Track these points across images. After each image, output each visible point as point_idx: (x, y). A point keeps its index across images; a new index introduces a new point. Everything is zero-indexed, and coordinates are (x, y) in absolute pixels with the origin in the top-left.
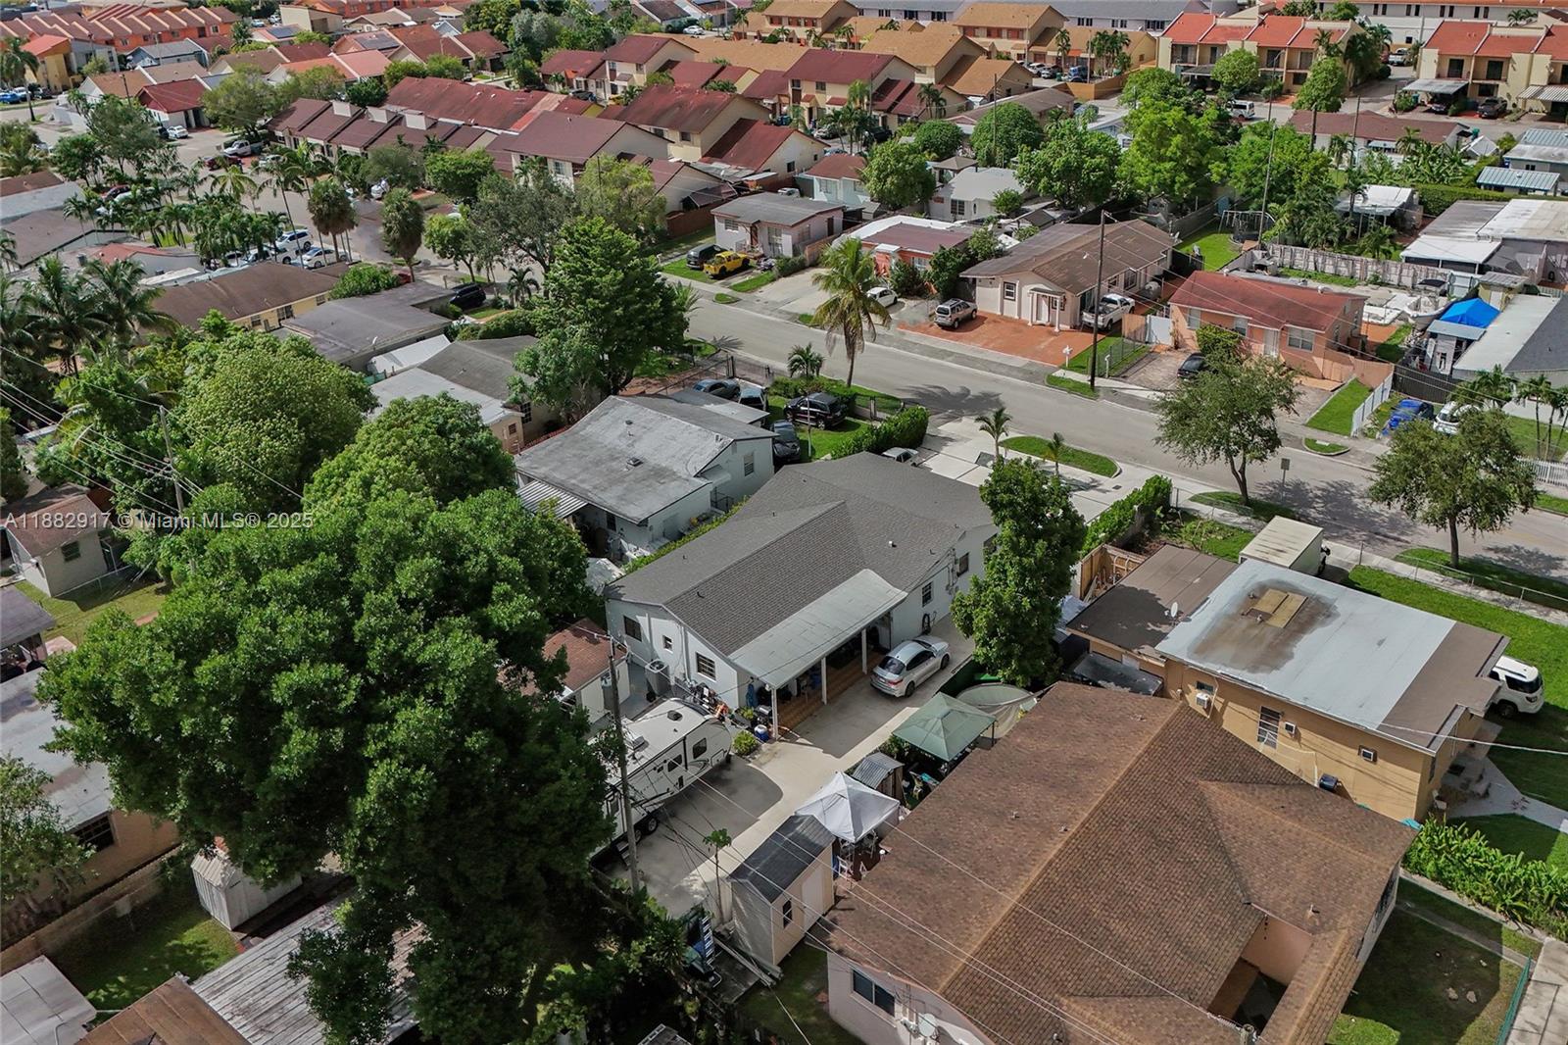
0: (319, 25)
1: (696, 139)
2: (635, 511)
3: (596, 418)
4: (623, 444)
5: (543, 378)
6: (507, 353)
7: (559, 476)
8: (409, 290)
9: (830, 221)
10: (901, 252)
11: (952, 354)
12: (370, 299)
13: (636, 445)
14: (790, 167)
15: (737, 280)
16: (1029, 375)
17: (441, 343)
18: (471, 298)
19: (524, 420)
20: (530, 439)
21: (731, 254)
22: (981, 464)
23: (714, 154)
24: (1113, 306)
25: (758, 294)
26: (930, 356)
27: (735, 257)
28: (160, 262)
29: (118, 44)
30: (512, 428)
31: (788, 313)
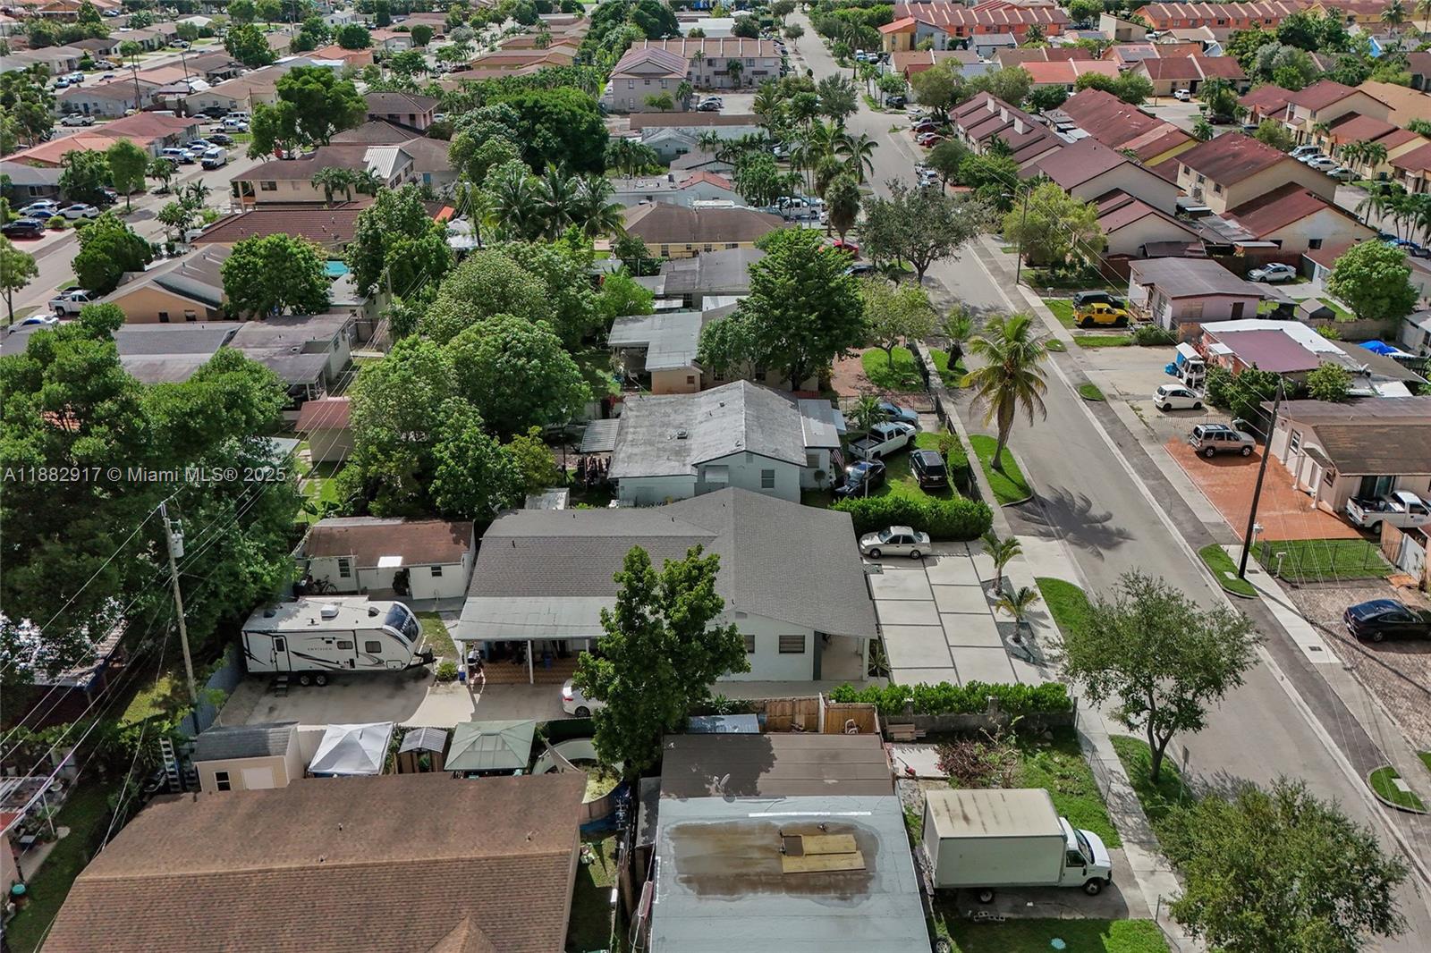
1: (1225, 192)
7: (631, 422)
9: (1237, 307)
10: (1234, 358)
11: (1163, 479)
14: (1312, 244)
15: (1094, 333)
16: (1199, 533)
21: (1106, 306)
22: (985, 586)
23: (1238, 212)
24: (1398, 507)
25: (1089, 353)
26: (1138, 471)
27: (1109, 311)
28: (717, 191)
29: (966, 30)
30: (691, 379)
31: (1085, 378)
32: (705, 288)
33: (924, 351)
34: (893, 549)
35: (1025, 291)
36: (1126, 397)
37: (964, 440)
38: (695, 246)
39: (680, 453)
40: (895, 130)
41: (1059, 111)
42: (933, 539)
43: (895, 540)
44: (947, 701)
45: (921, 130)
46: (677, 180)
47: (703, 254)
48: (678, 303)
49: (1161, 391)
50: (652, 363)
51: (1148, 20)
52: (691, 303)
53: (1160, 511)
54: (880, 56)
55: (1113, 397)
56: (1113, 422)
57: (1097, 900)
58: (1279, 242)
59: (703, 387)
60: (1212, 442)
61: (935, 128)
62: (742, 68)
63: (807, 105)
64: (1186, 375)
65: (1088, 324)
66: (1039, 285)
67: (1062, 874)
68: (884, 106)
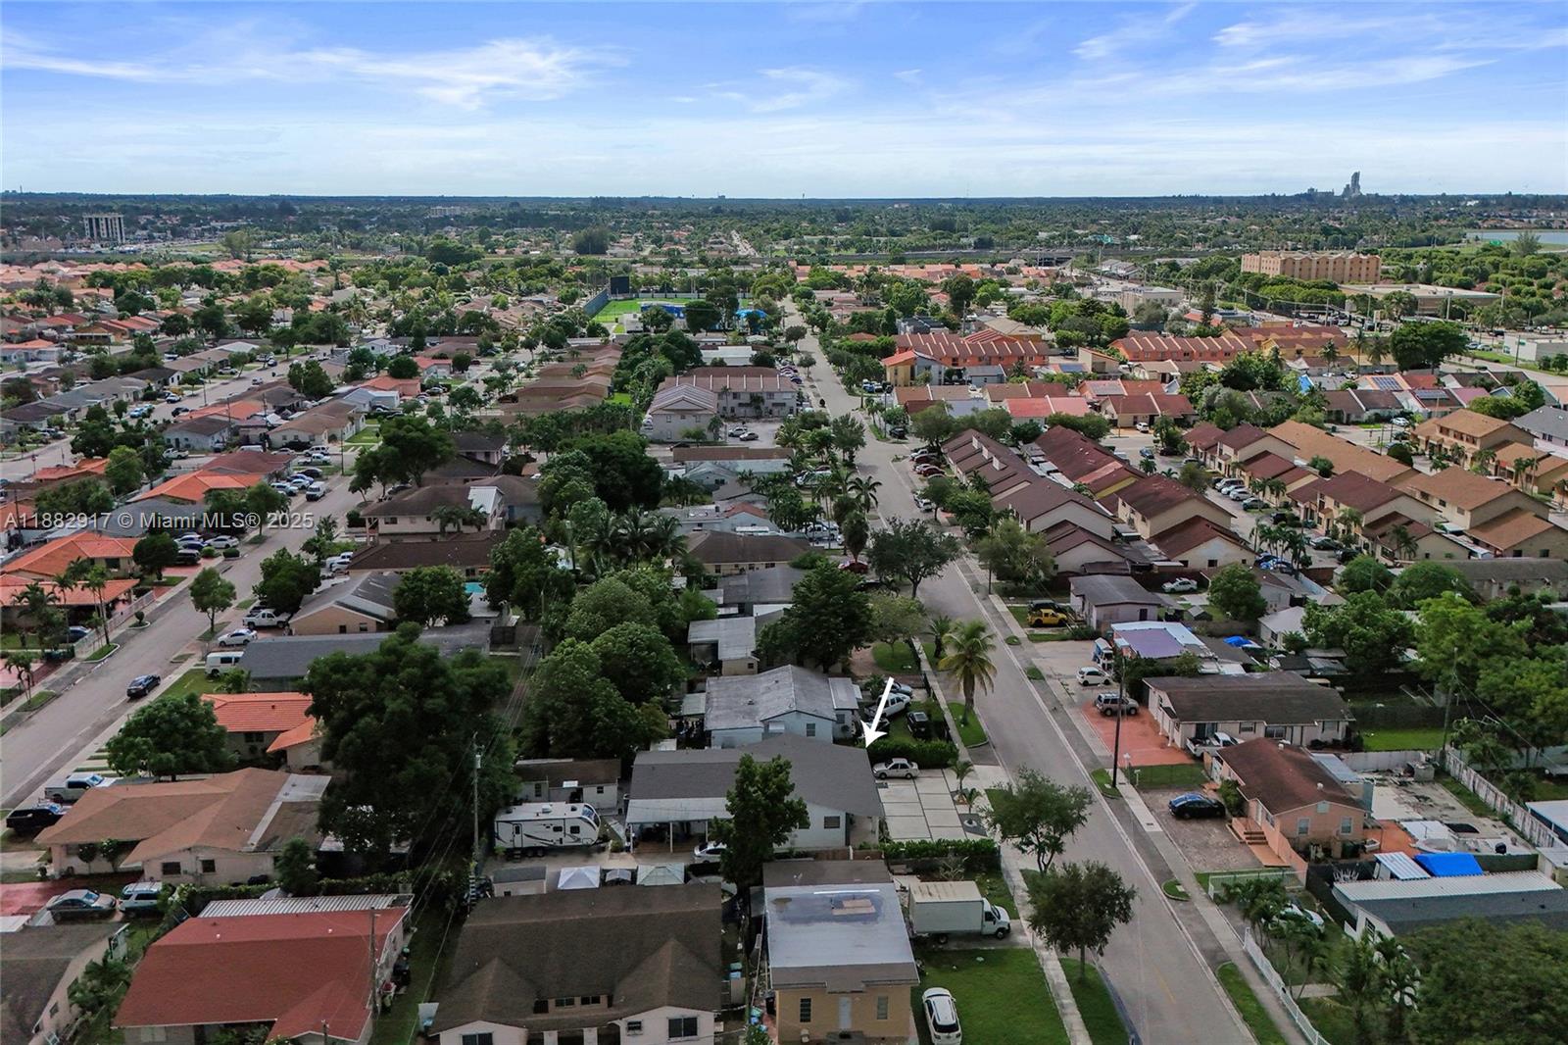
0: (1098, 367)
1: (1148, 522)
4: (760, 691)
9: (1143, 612)
13: (763, 695)
14: (1212, 563)
15: (1041, 632)
16: (1093, 762)
20: (738, 672)
21: (1051, 611)
22: (953, 794)
23: (1158, 538)
24: (1215, 743)
25: (1037, 646)
26: (1060, 725)
27: (1053, 615)
28: (755, 519)
29: (961, 361)
30: (751, 666)
31: (1031, 663)
32: (755, 599)
33: (917, 645)
34: (894, 772)
35: (996, 601)
36: (1059, 676)
37: (944, 706)
38: (742, 565)
39: (751, 714)
40: (898, 459)
41: (1034, 445)
42: (920, 768)
43: (895, 767)
44: (926, 849)
45: (919, 461)
46: (722, 510)
47: (748, 572)
48: (734, 610)
49: (1082, 673)
50: (724, 654)
51: (1123, 352)
52: (744, 610)
53: (1070, 749)
54: (884, 385)
55: (1050, 677)
56: (1046, 693)
57: (1004, 941)
58: (1185, 563)
59: (760, 671)
60: (1109, 705)
61: (932, 460)
62: (763, 401)
63: (822, 440)
64: (1102, 661)
65: (1039, 624)
66: (1005, 594)
67: (983, 926)
68: (888, 436)
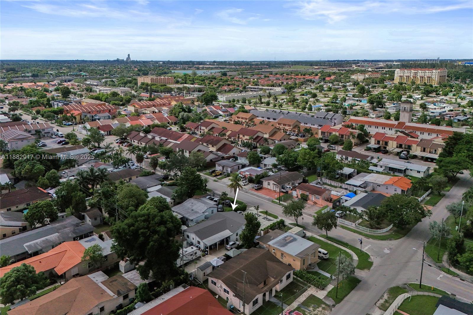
0: (136, 111)
1: (215, 147)
2: (191, 218)
3: (187, 202)
4: (191, 207)
5: (178, 194)
6: (172, 189)
7: (179, 212)
8: (154, 176)
9: (239, 166)
10: (250, 174)
11: (256, 195)
12: (147, 177)
13: (193, 207)
14: (234, 154)
15: (219, 177)
16: (269, 200)
17: (159, 187)
18: (166, 178)
19: (174, 202)
20: (175, 205)
23: (218, 150)
24: (287, 188)
25: (222, 180)
26: (252, 195)
27: (219, 172)
30: (172, 203)
53: (261, 199)
58: (229, 154)
62: (41, 132)
